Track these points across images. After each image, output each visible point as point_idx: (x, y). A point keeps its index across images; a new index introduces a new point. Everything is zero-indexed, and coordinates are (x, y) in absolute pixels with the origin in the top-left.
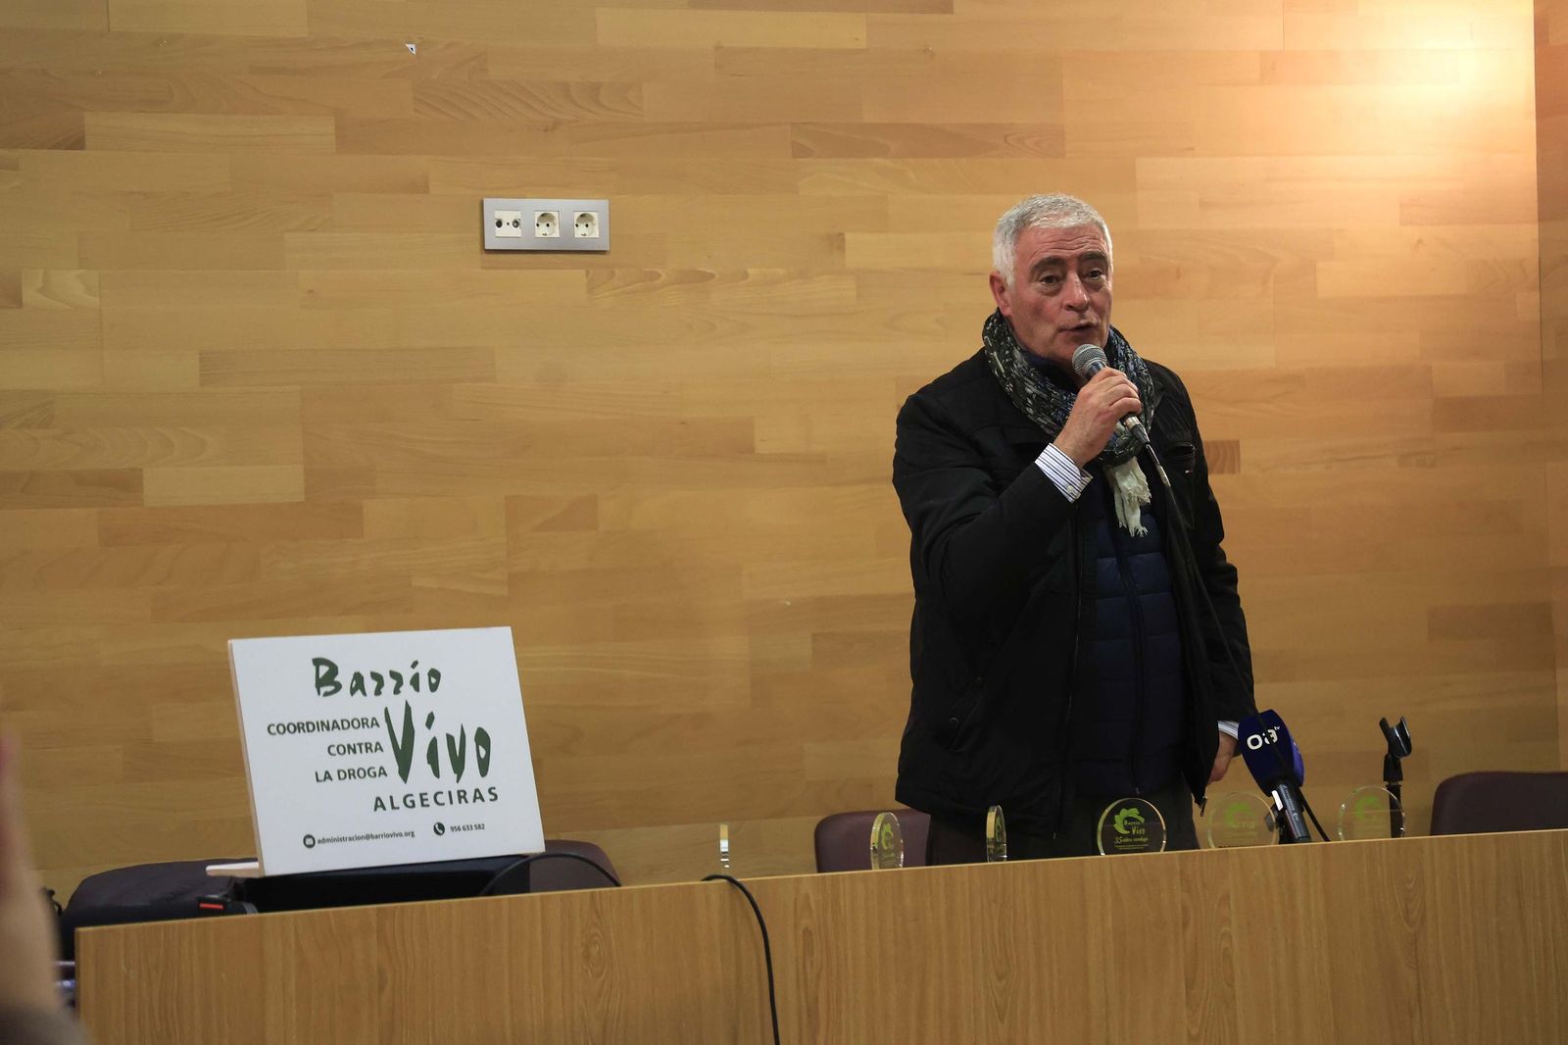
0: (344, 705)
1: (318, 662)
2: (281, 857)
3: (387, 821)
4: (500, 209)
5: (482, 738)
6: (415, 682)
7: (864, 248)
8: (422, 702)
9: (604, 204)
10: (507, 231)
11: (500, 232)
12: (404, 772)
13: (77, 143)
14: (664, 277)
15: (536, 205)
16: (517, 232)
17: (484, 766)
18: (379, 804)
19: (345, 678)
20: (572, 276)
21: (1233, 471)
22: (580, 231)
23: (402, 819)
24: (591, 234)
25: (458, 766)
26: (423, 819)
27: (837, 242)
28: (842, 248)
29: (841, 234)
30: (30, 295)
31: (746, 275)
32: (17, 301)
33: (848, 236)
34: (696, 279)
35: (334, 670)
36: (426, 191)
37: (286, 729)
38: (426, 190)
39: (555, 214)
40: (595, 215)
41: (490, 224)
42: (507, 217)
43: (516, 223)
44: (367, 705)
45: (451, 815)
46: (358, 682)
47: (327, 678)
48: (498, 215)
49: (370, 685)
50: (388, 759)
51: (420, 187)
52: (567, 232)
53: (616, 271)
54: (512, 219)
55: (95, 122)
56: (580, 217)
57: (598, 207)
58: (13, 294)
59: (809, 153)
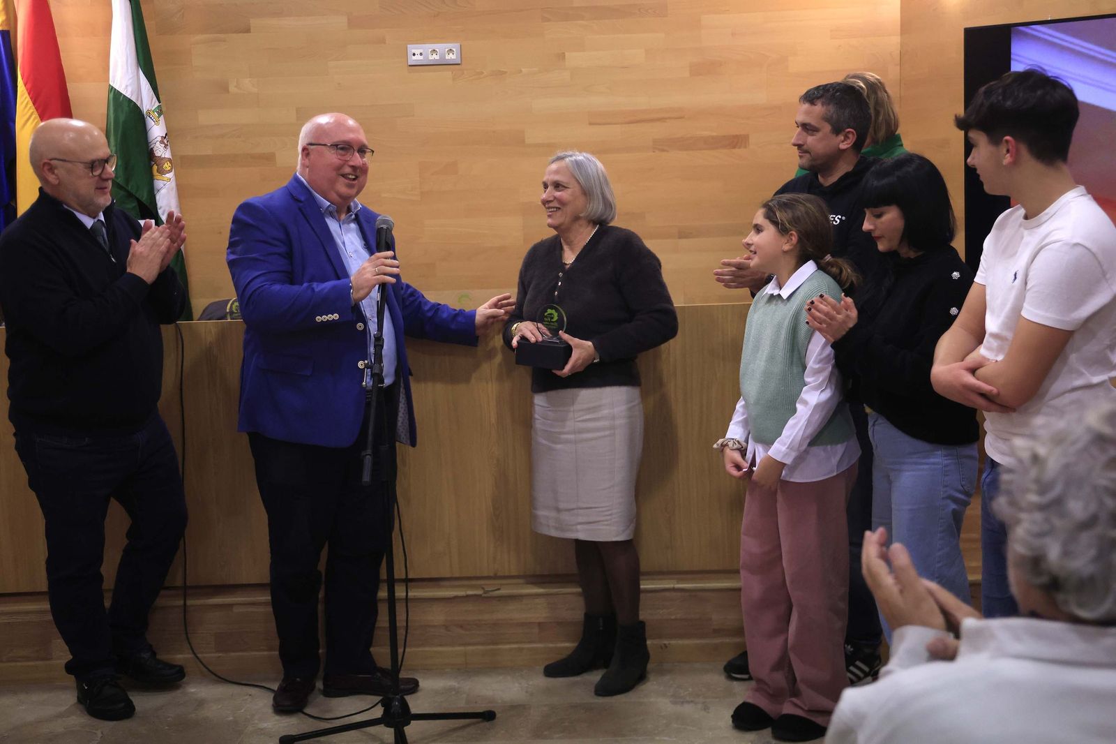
4: (412, 48)
7: (575, 59)
9: (458, 45)
10: (418, 57)
11: (414, 58)
13: (248, 31)
14: (485, 73)
15: (430, 47)
16: (421, 58)
20: (447, 74)
21: (745, 147)
24: (453, 57)
27: (562, 56)
28: (564, 57)
29: (564, 53)
30: (232, 88)
31: (521, 71)
32: (228, 91)
33: (566, 53)
34: (499, 74)
36: (385, 43)
39: (438, 50)
40: (454, 50)
41: (410, 54)
42: (417, 52)
43: (421, 54)
48: (414, 51)
51: (382, 41)
52: (442, 57)
53: (465, 72)
54: (419, 52)
55: (254, 22)
56: (448, 51)
57: (455, 47)
58: (225, 88)
59: (549, 20)
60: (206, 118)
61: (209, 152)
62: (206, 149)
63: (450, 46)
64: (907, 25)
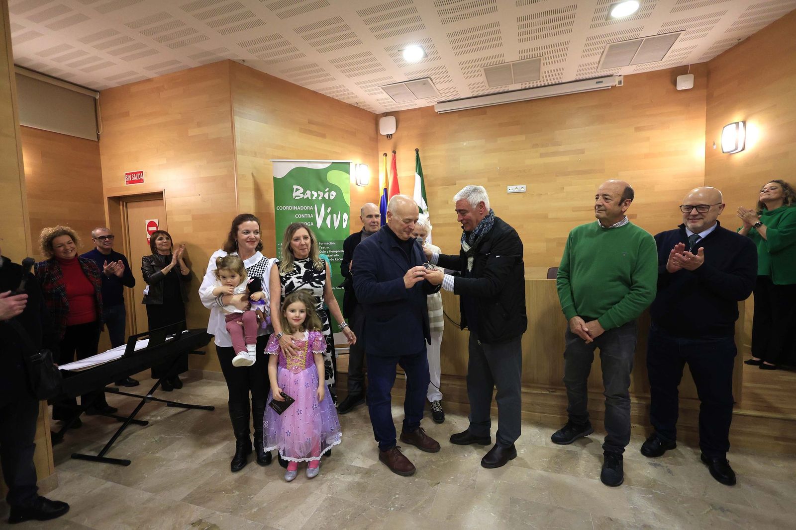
4: (509, 187)
7: (568, 189)
9: (525, 186)
13: (455, 184)
14: (534, 195)
15: (515, 187)
20: (521, 196)
21: (635, 219)
24: (523, 190)
28: (564, 188)
30: (449, 202)
31: (547, 194)
34: (540, 195)
38: (500, 186)
39: (518, 188)
41: (508, 189)
42: (511, 188)
52: (519, 190)
53: (527, 195)
54: (511, 189)
55: (457, 182)
56: (522, 188)
57: (524, 186)
58: (448, 203)
59: (558, 176)
60: (441, 212)
61: (441, 223)
62: (440, 221)
63: (522, 186)
64: (708, 172)
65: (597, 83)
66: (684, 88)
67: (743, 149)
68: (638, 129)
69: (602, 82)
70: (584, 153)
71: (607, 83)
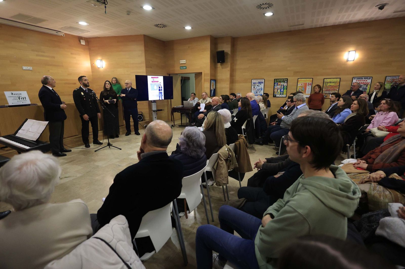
0: (14, 95)
1: (11, 93)
2: (10, 104)
3: (18, 102)
4: (23, 67)
5: (25, 97)
6: (19, 94)
7: (51, 71)
8: (20, 96)
12: (19, 99)
14: (37, 72)
17: (25, 99)
18: (18, 101)
19: (14, 94)
20: (30, 72)
21: (76, 84)
22: (30, 69)
23: (20, 102)
24: (31, 69)
25: (24, 99)
26: (21, 102)
27: (49, 71)
31: (43, 72)
35: (13, 94)
37: (9, 97)
38: (18, 66)
39: (28, 68)
44: (16, 95)
45: (23, 102)
46: (15, 94)
47: (12, 94)
49: (16, 94)
50: (18, 99)
53: (33, 71)
54: (25, 68)
59: (46, 65)
63: (31, 67)
64: (92, 72)
65: (56, 32)
66: (83, 44)
67: (103, 67)
68: (72, 54)
69: (58, 33)
70: (55, 58)
71: (59, 34)
